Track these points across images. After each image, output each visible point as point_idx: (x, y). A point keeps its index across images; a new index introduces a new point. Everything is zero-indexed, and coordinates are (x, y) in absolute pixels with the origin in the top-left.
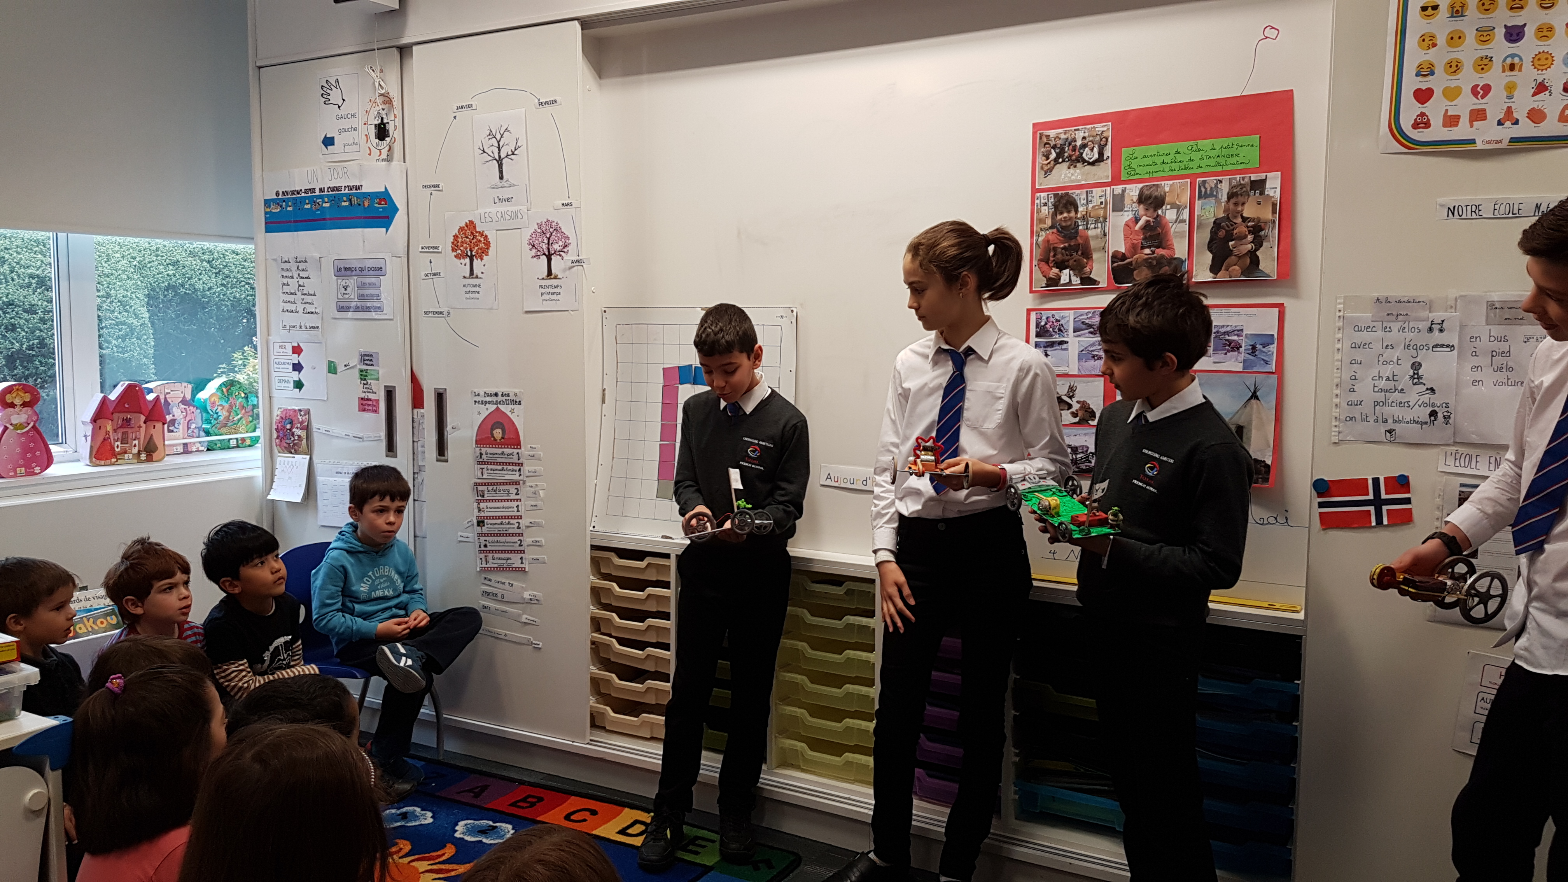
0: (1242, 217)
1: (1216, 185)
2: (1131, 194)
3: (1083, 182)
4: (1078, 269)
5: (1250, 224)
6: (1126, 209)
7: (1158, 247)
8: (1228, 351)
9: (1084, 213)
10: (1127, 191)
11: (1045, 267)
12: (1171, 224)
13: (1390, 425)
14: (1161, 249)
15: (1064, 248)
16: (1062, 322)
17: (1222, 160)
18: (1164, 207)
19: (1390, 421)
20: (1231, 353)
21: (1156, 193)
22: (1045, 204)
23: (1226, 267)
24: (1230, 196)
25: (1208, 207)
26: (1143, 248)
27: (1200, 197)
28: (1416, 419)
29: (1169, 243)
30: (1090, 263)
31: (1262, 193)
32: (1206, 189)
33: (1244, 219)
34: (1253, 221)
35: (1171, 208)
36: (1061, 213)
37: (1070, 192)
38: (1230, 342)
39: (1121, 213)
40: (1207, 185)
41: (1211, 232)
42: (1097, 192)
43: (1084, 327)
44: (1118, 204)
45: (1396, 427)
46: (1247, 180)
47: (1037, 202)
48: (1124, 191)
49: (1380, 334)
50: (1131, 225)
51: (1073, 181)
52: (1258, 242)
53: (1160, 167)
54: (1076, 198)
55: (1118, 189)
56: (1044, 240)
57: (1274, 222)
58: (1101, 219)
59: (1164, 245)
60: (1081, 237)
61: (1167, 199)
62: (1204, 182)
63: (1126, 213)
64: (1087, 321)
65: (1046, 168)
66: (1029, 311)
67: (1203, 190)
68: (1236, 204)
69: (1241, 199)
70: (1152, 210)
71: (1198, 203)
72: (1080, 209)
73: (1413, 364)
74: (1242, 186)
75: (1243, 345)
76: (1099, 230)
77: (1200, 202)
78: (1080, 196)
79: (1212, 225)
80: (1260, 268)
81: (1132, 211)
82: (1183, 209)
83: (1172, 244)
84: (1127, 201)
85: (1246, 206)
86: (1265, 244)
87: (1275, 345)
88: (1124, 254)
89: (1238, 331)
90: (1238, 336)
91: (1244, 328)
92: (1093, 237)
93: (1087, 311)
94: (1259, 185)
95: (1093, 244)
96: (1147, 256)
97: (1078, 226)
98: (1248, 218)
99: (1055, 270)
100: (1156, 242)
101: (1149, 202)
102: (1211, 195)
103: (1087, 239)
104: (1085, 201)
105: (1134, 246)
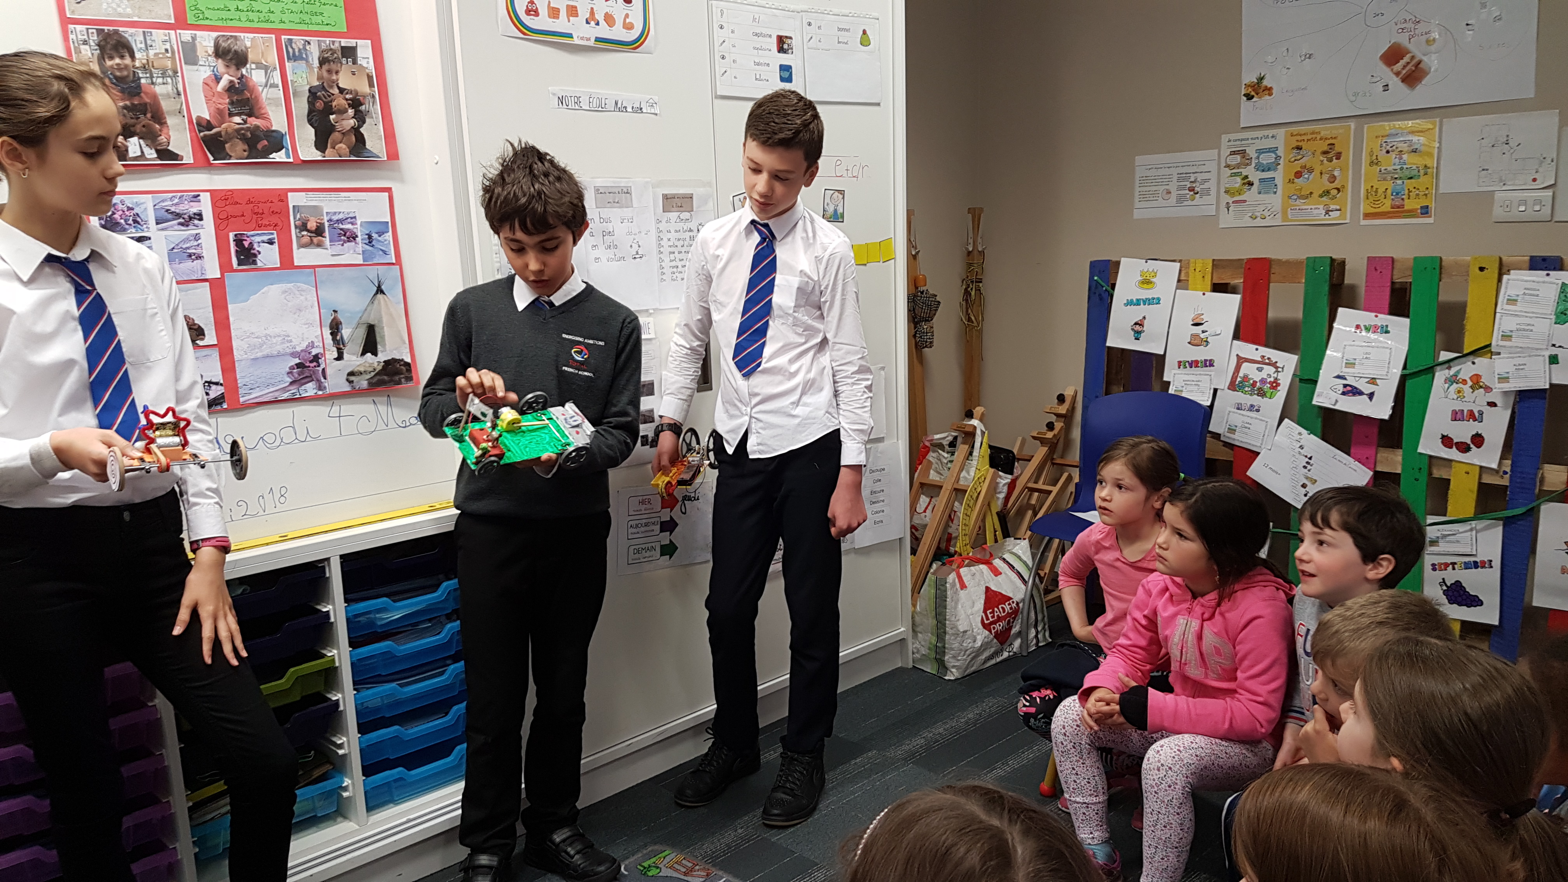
0: (339, 88)
2: (205, 44)
3: (136, 19)
4: (150, 137)
5: (348, 96)
6: (201, 63)
7: (250, 116)
8: (345, 242)
9: (144, 61)
10: (198, 39)
12: (260, 89)
14: (253, 118)
15: (127, 108)
16: (136, 211)
17: (306, 18)
18: (248, 66)
20: (348, 244)
21: (236, 47)
22: (85, 42)
23: (332, 144)
24: (323, 61)
25: (299, 72)
27: (289, 59)
29: (263, 111)
30: (165, 130)
31: (355, 62)
32: (293, 49)
33: (342, 91)
34: (351, 93)
35: (257, 68)
36: (111, 58)
37: (121, 29)
38: (345, 232)
39: (195, 67)
41: (308, 101)
42: (159, 34)
43: (170, 216)
44: (190, 55)
46: (337, 45)
47: (72, 37)
48: (194, 39)
50: (211, 83)
51: (120, 15)
52: (361, 117)
53: (233, 14)
54: (130, 38)
55: (186, 35)
57: (373, 96)
58: (170, 73)
59: (257, 113)
60: (146, 93)
63: (202, 68)
64: (173, 209)
67: (290, 50)
68: (329, 71)
70: (233, 68)
71: (288, 65)
72: (138, 55)
74: (333, 52)
75: (359, 234)
76: (170, 87)
78: (134, 36)
79: (307, 94)
80: (367, 147)
81: (210, 66)
82: (272, 71)
83: (266, 113)
84: (200, 53)
85: (341, 74)
86: (368, 120)
87: (390, 233)
88: (208, 121)
89: (352, 218)
90: (352, 224)
91: (357, 215)
92: (162, 95)
93: (171, 195)
94: (349, 53)
95: (165, 105)
96: (238, 126)
97: (139, 78)
98: (345, 89)
100: (246, 109)
101: (229, 57)
102: (301, 58)
103: (155, 97)
104: (143, 46)
105: (220, 112)
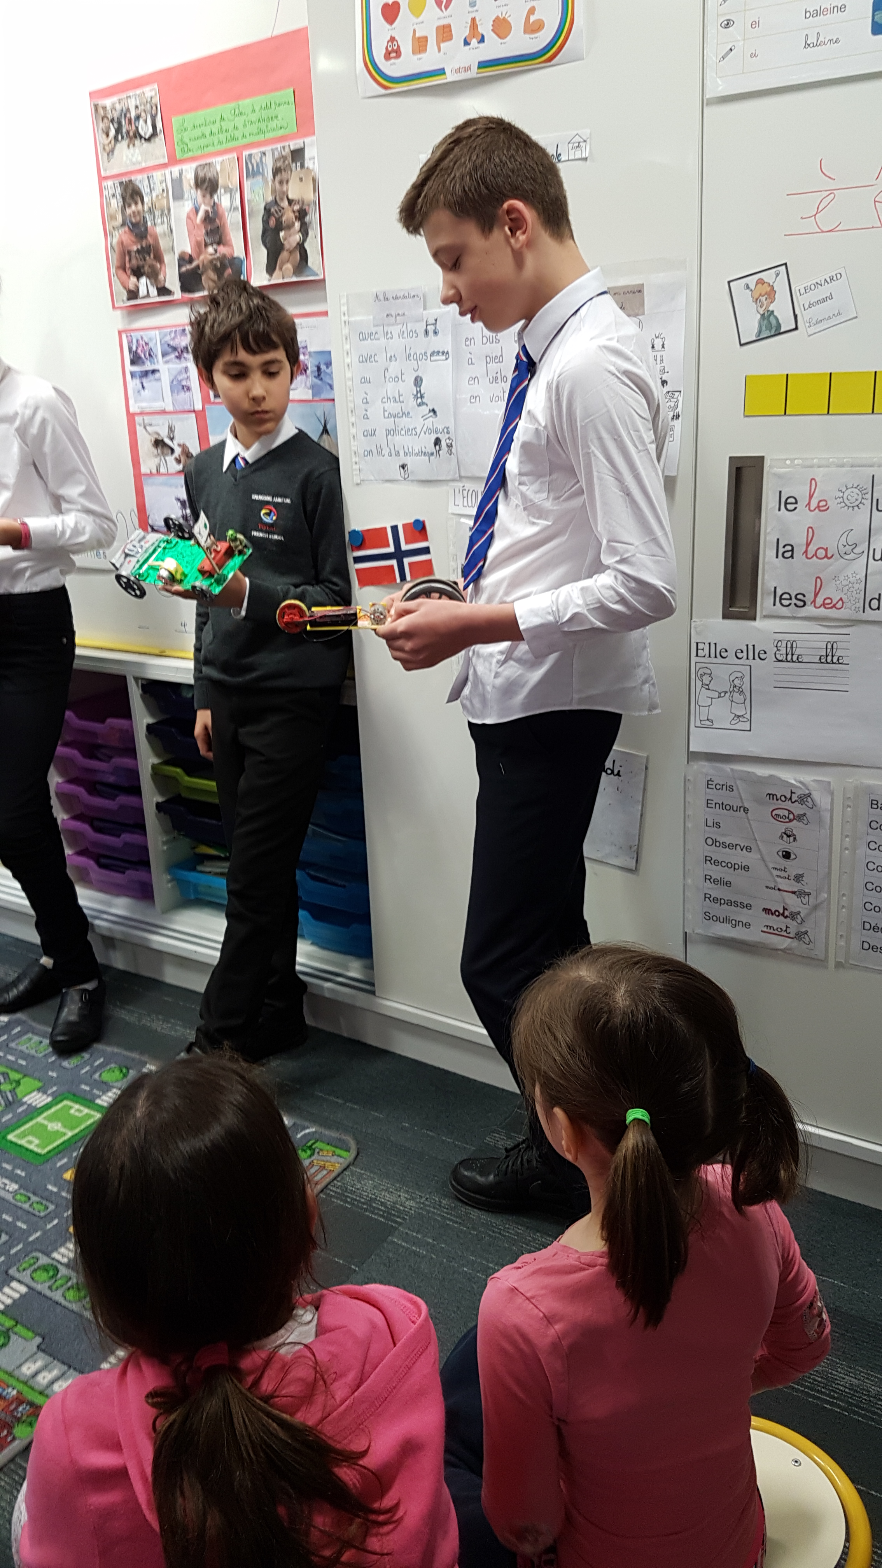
0: (288, 200)
1: (261, 159)
3: (144, 164)
4: (153, 275)
5: (295, 208)
6: (185, 196)
7: (219, 244)
9: (150, 205)
10: (184, 173)
11: (123, 276)
12: (226, 214)
13: (403, 460)
14: (222, 247)
15: (138, 251)
16: (151, 345)
17: (263, 126)
18: (219, 191)
19: (402, 453)
21: (210, 174)
22: (114, 196)
23: (279, 265)
24: (276, 171)
25: (256, 189)
26: (206, 245)
27: (248, 177)
28: (424, 450)
29: (227, 238)
30: (163, 268)
31: (302, 166)
32: (252, 165)
33: (290, 202)
34: (298, 204)
36: (130, 206)
37: (134, 178)
40: (253, 161)
41: (263, 221)
42: (157, 175)
43: (170, 350)
44: (178, 191)
45: (408, 460)
46: (287, 150)
47: (105, 193)
48: (181, 174)
49: (383, 340)
50: (192, 216)
51: (134, 164)
52: (304, 231)
53: (209, 140)
54: (140, 185)
55: (176, 170)
56: (118, 243)
57: (315, 203)
58: (166, 211)
59: (223, 241)
60: (151, 236)
61: (221, 182)
62: (250, 156)
63: (186, 203)
64: (171, 343)
65: (107, 148)
66: (120, 333)
67: (250, 166)
68: (281, 182)
69: (284, 175)
70: (208, 196)
71: (247, 185)
72: (146, 199)
73: (416, 379)
74: (284, 158)
75: (309, 366)
76: (165, 226)
77: (249, 183)
79: (262, 212)
80: (308, 264)
81: (191, 198)
82: (235, 193)
83: (230, 240)
85: (290, 183)
86: (310, 233)
88: (190, 256)
92: (160, 235)
93: (170, 330)
94: (299, 155)
95: (163, 244)
96: (211, 256)
97: (147, 221)
98: (293, 200)
99: (133, 279)
100: (217, 238)
101: (204, 187)
102: (258, 173)
103: (156, 238)
104: (149, 190)
105: (198, 244)
